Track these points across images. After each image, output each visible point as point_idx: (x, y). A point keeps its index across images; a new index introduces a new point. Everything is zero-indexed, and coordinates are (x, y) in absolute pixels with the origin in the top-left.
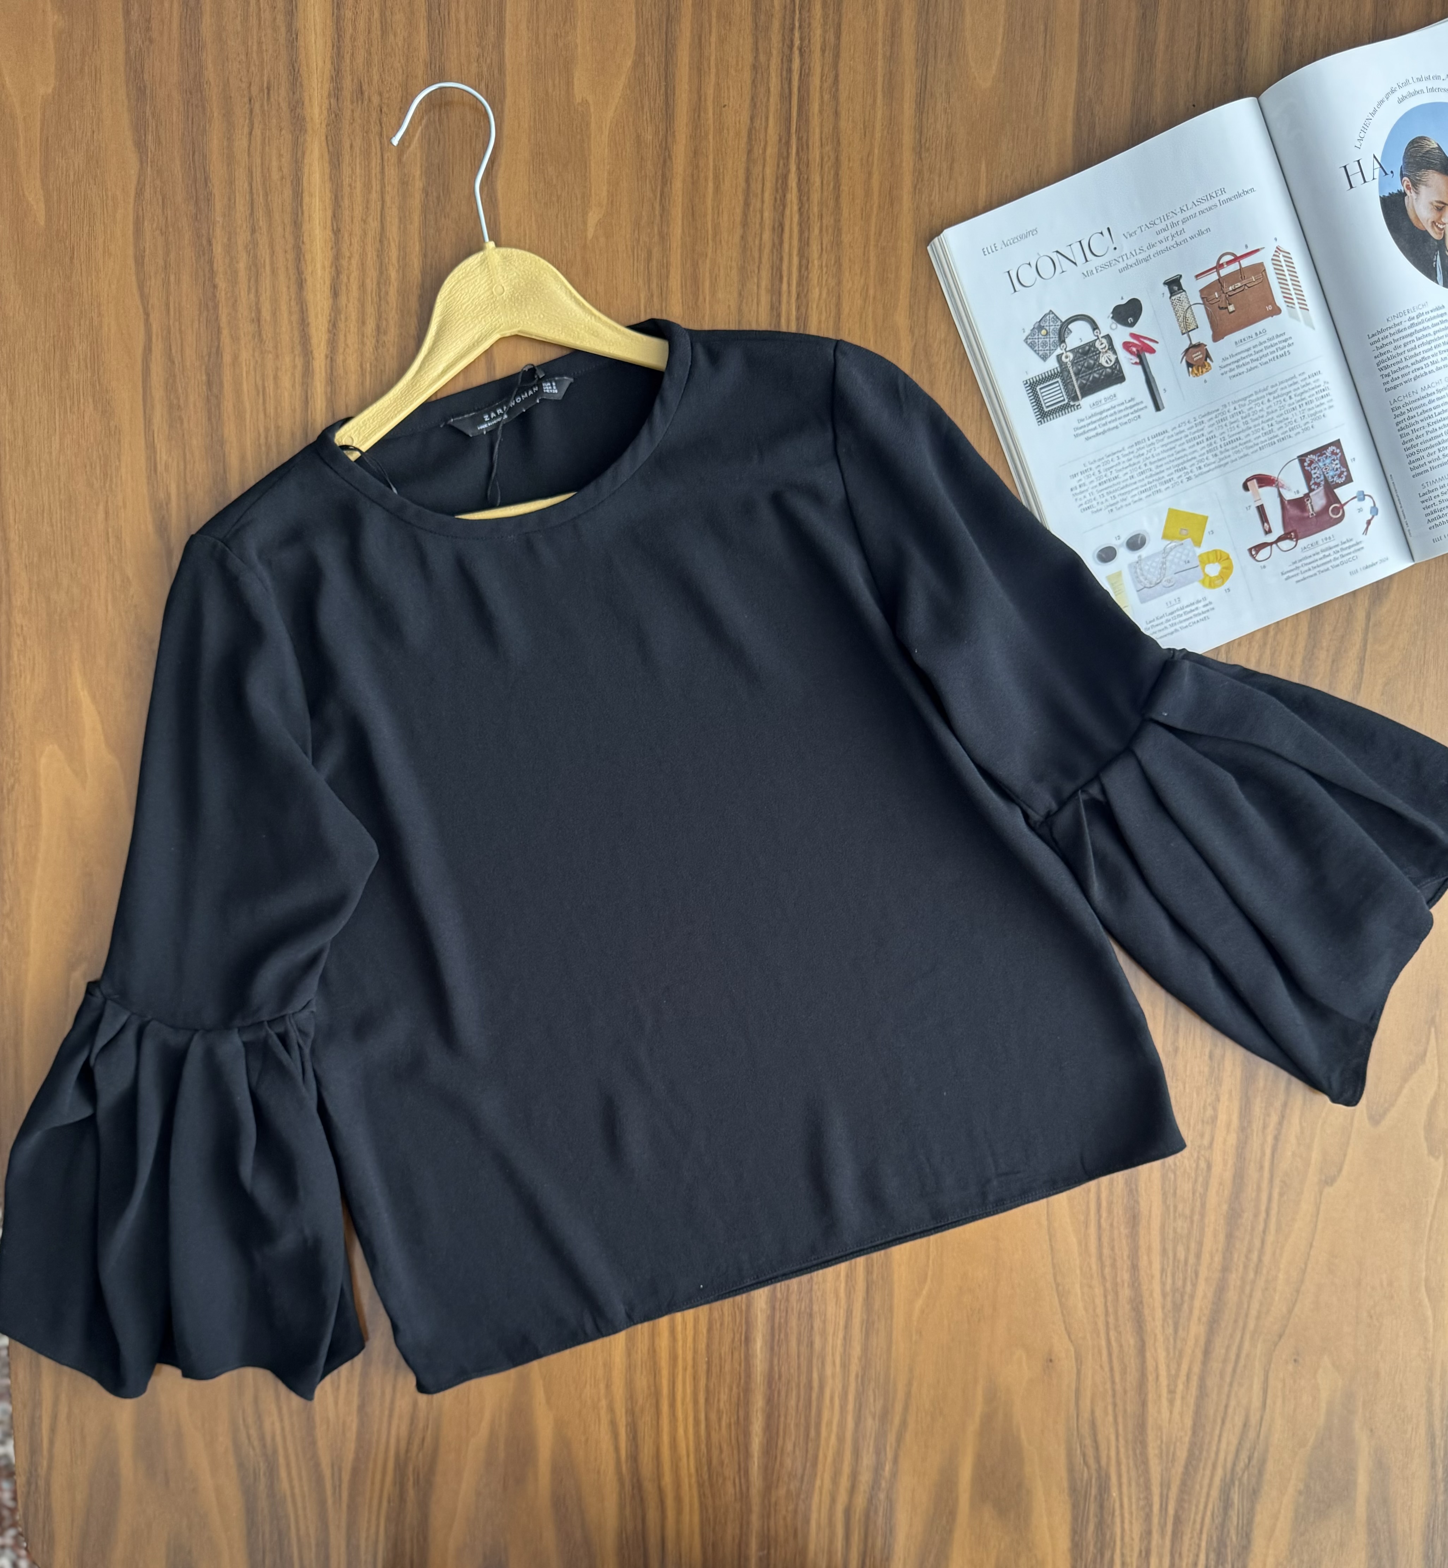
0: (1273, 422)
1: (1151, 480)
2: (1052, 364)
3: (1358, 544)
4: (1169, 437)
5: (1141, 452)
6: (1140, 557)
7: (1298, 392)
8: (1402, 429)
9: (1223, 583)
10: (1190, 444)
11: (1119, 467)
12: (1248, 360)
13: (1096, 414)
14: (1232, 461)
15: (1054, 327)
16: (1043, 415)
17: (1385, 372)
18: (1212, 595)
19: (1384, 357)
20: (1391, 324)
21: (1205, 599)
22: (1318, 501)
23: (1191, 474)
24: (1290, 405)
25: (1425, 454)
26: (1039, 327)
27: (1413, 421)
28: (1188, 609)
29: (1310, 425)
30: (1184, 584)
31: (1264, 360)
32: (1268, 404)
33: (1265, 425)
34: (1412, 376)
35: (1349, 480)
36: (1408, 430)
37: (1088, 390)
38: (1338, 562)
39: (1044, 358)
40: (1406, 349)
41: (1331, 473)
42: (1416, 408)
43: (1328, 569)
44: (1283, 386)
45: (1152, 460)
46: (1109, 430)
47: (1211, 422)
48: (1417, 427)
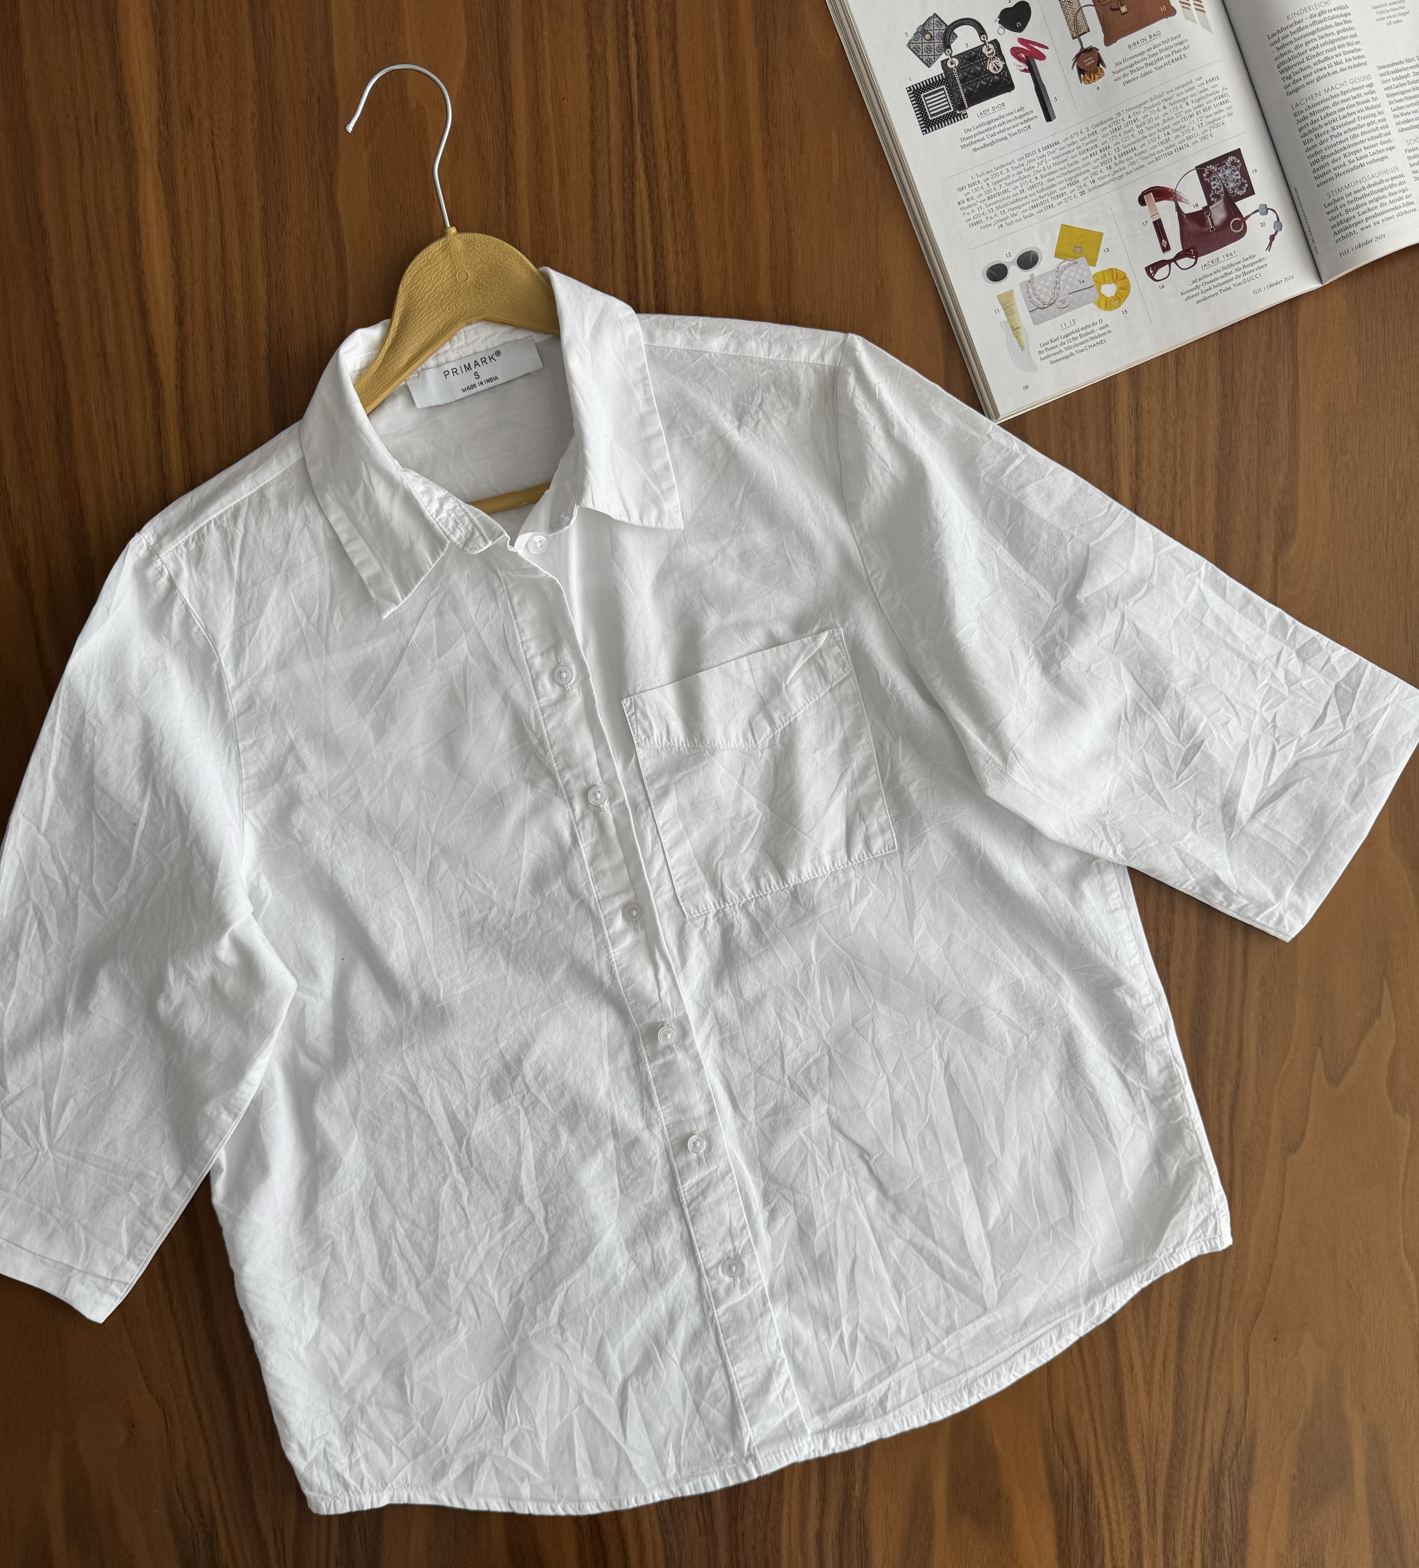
0: (1169, 130)
1: (1042, 194)
2: (937, 70)
3: (1261, 260)
4: (1060, 149)
5: (1031, 165)
6: (1032, 275)
7: (1195, 98)
8: (1305, 135)
9: (1120, 304)
10: (1083, 156)
11: (1008, 181)
12: (1142, 64)
13: (983, 124)
14: (1127, 173)
15: (938, 31)
16: (928, 124)
17: (1286, 74)
18: (1109, 317)
19: (1285, 58)
20: (1291, 22)
21: (1101, 321)
22: (1218, 214)
23: (1084, 189)
24: (1187, 112)
25: (1329, 160)
26: (922, 31)
27: (1316, 125)
28: (1084, 332)
29: (1208, 133)
30: (1079, 306)
31: (1159, 64)
32: (1163, 111)
33: (1161, 134)
34: (1314, 76)
35: (1250, 192)
36: (1312, 136)
37: (975, 98)
38: (1240, 280)
39: (929, 64)
40: (1308, 48)
41: (1232, 185)
42: (1319, 111)
43: (1229, 288)
44: (1179, 91)
45: (1043, 173)
46: (998, 141)
47: (1105, 132)
48: (1320, 131)
